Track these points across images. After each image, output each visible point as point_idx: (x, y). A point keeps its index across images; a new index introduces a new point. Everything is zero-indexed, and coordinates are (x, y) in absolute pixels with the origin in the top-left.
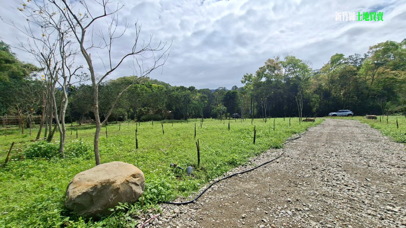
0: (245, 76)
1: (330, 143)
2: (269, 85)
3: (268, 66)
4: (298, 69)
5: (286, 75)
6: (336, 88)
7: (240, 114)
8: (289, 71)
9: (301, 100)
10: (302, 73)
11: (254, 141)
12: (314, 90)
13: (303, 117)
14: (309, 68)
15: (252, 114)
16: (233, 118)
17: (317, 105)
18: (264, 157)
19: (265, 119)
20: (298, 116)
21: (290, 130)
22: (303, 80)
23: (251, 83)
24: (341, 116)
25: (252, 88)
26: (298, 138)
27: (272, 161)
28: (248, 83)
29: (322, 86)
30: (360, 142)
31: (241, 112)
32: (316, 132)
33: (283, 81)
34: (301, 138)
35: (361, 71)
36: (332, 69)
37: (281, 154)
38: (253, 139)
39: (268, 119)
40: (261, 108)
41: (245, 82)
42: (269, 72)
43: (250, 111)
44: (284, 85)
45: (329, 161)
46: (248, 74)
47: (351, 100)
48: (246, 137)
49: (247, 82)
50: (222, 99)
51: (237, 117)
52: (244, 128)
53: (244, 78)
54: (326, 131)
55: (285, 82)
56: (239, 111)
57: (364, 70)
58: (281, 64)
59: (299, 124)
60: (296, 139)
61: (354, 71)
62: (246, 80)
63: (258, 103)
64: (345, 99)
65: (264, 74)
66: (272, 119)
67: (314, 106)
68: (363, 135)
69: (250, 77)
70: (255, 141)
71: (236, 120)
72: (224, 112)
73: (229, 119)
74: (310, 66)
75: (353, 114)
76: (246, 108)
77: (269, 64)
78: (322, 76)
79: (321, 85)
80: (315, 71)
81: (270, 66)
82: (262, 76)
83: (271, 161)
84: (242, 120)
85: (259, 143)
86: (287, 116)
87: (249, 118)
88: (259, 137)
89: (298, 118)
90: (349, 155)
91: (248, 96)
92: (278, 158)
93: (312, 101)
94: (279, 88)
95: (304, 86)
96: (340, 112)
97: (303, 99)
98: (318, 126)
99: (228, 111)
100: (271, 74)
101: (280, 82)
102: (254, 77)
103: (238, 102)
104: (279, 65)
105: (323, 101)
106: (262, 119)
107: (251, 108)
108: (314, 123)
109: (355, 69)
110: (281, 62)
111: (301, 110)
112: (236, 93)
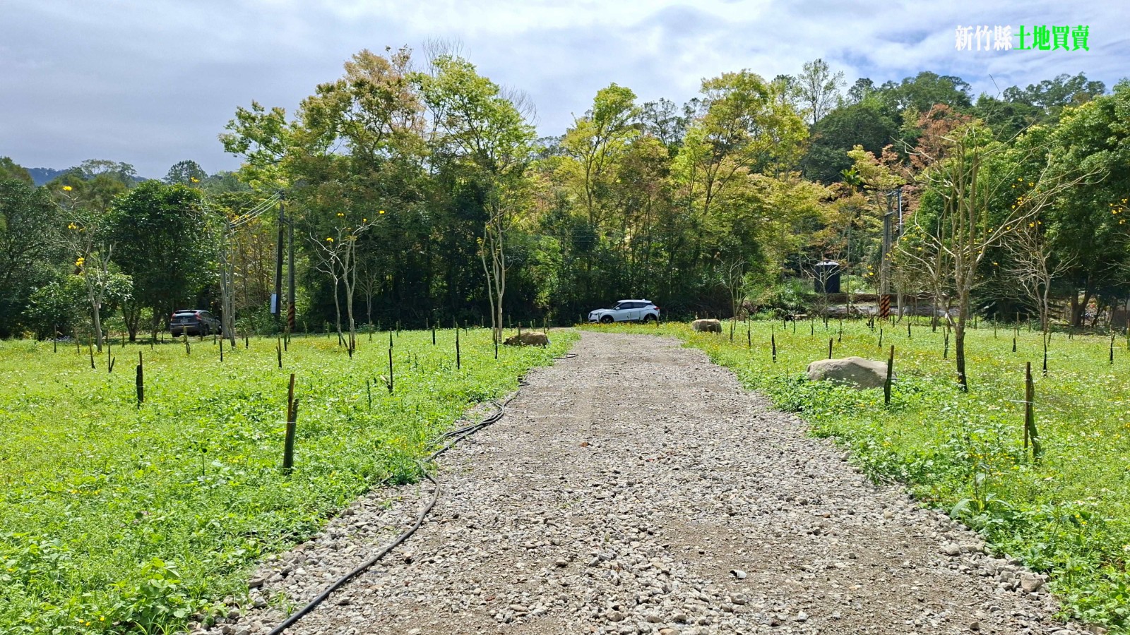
0: (244, 117)
1: (605, 431)
2: (368, 175)
3: (360, 84)
4: (486, 124)
5: (439, 138)
6: (611, 216)
7: (217, 314)
8: (452, 124)
9: (500, 257)
10: (501, 144)
11: (288, 461)
12: (541, 218)
13: (505, 325)
14: (523, 124)
15: (284, 313)
16: (176, 334)
17: (553, 278)
18: (342, 541)
19: (346, 337)
20: (488, 325)
21: (460, 384)
22: (504, 172)
23: (277, 157)
24: (625, 322)
25: (283, 183)
26: (491, 421)
27: (380, 558)
28: (259, 153)
29: (568, 203)
30: (692, 417)
31: (221, 303)
32: (556, 389)
33: (427, 167)
34: (504, 422)
35: (681, 162)
36: (598, 143)
37: (421, 510)
38: (283, 444)
39: (361, 338)
40: (327, 285)
41: (246, 147)
42: (367, 115)
43: (274, 297)
44: (431, 183)
45: (610, 516)
46: (260, 104)
47: (654, 264)
48: (242, 437)
49: (254, 147)
50: (103, 226)
51: (199, 330)
52: (234, 388)
53: (237, 122)
54: (588, 381)
55: (436, 171)
56: (208, 298)
57: (685, 158)
58: (417, 87)
59: (492, 358)
60: (484, 425)
61: (662, 160)
62: (249, 135)
63: (314, 258)
64: (636, 261)
65: (343, 122)
66: (382, 338)
67: (542, 280)
68: (694, 389)
69: (272, 126)
70: (295, 458)
71: (193, 346)
72: (114, 301)
73: (154, 341)
74: (526, 119)
75: (657, 313)
76: (253, 281)
77: (364, 74)
78: (566, 163)
79: (564, 201)
80: (545, 142)
81: (367, 87)
82: (334, 128)
83: (373, 564)
84: (227, 343)
85: (316, 469)
86: (447, 324)
87: (268, 333)
88: (317, 431)
89: (489, 332)
90: (670, 475)
91: (264, 222)
92: (408, 536)
93: (537, 263)
94: (411, 197)
95: (508, 196)
96: (623, 307)
97: (507, 251)
98: (558, 362)
99: (142, 296)
100: (372, 124)
101: (415, 168)
102: (294, 126)
103: (204, 249)
104: (409, 91)
105: (570, 262)
106: (334, 338)
107: (279, 285)
108: (547, 351)
109: (664, 152)
110: (418, 79)
111: (501, 296)
112: (189, 199)
